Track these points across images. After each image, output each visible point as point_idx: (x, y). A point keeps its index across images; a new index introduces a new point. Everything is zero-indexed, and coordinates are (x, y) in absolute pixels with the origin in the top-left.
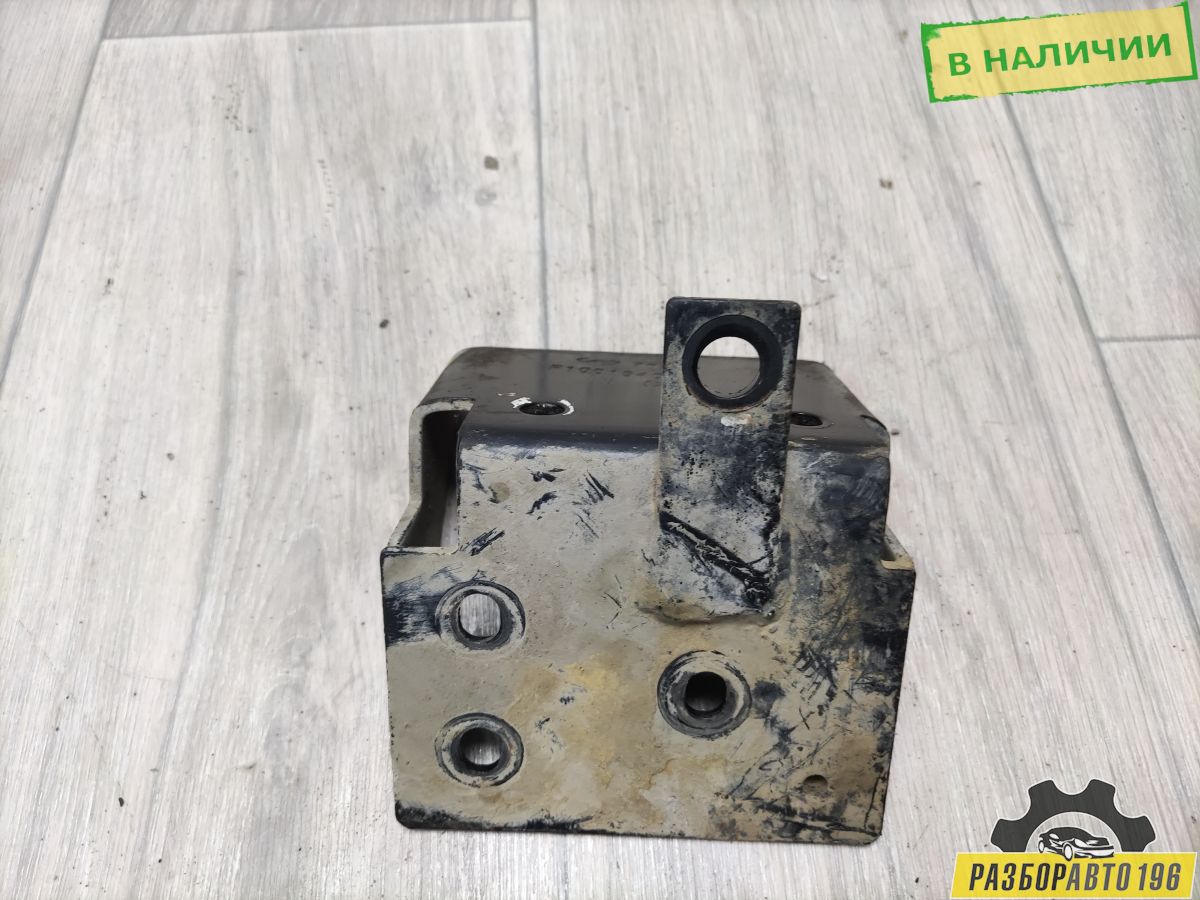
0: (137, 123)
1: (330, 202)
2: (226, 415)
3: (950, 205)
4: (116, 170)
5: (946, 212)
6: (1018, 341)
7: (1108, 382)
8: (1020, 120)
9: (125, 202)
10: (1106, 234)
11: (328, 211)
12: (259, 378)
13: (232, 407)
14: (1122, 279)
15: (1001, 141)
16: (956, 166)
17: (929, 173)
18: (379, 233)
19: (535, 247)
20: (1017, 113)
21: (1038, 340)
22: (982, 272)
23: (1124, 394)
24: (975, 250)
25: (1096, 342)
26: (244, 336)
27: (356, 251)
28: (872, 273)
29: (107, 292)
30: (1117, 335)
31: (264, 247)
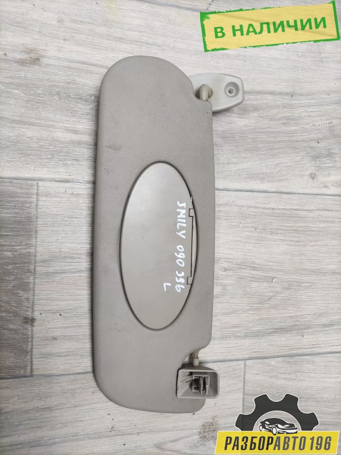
5: (293, 324)
6: (246, 336)
7: (231, 360)
10: (282, 373)
14: (265, 374)
19: (293, 191)
21: (247, 342)
23: (227, 364)
25: (244, 360)
30: (246, 367)
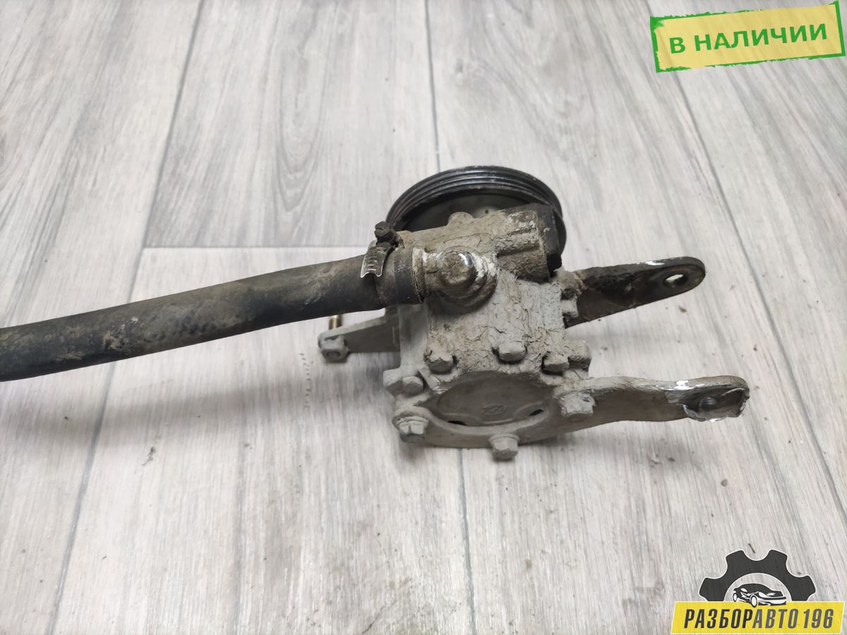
1: (308, 388)
2: (238, 565)
8: (781, 336)
9: (163, 383)
11: (307, 395)
12: (262, 535)
13: (242, 560)
15: (770, 354)
20: (779, 330)
22: (766, 460)
24: (759, 442)
26: (250, 499)
29: (151, 459)
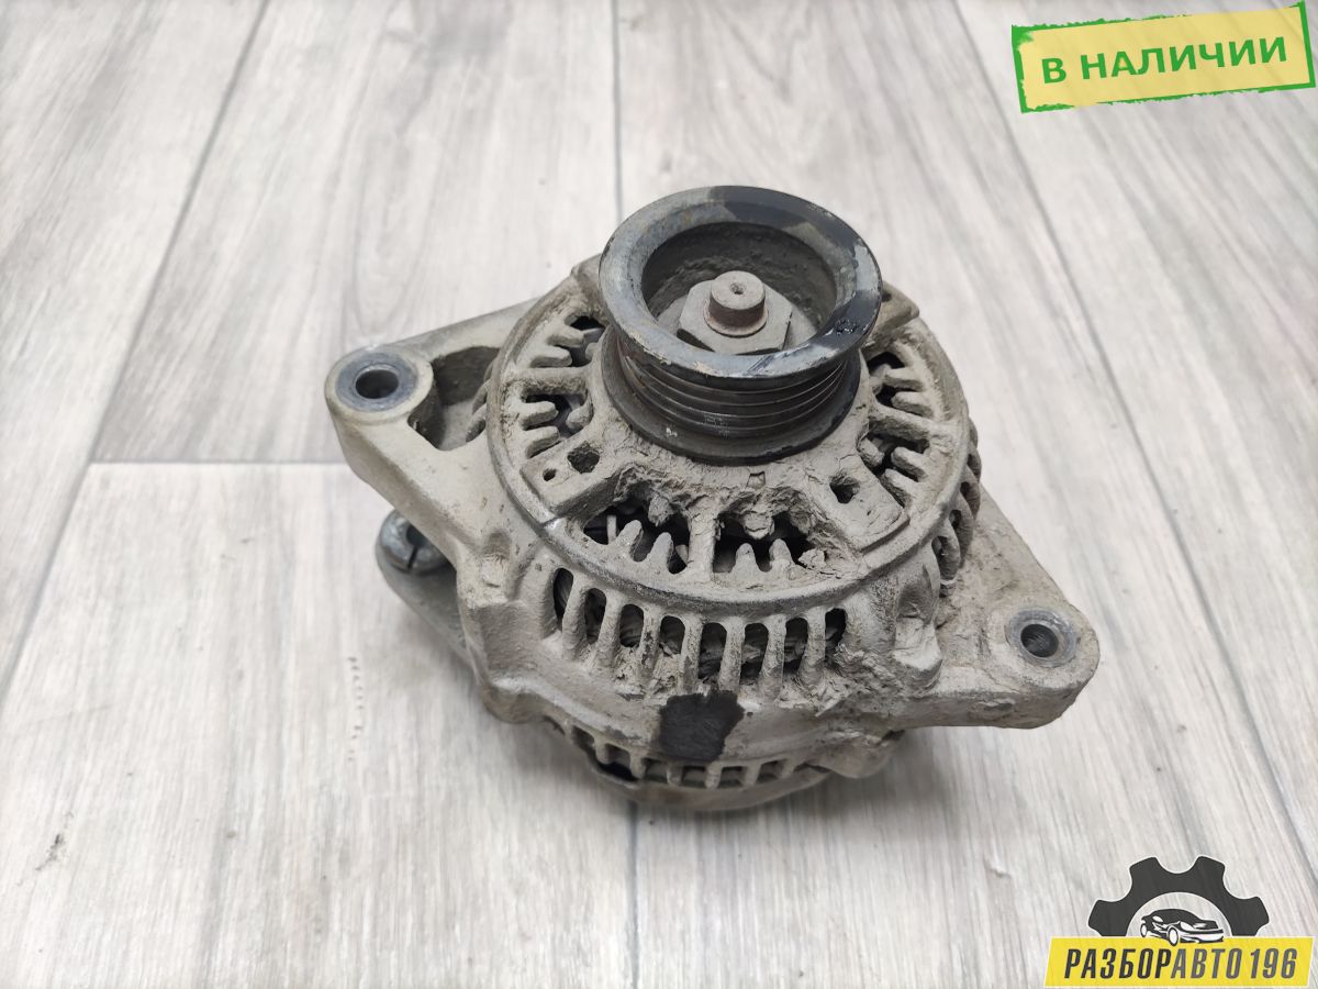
0: (119, 589)
1: (359, 723)
3: (1151, 761)
4: (84, 662)
9: (91, 712)
11: (355, 737)
15: (1204, 665)
16: (1153, 700)
17: (1120, 710)
18: (420, 775)
20: (1219, 621)
27: (387, 802)
28: (1064, 868)
31: (266, 792)
